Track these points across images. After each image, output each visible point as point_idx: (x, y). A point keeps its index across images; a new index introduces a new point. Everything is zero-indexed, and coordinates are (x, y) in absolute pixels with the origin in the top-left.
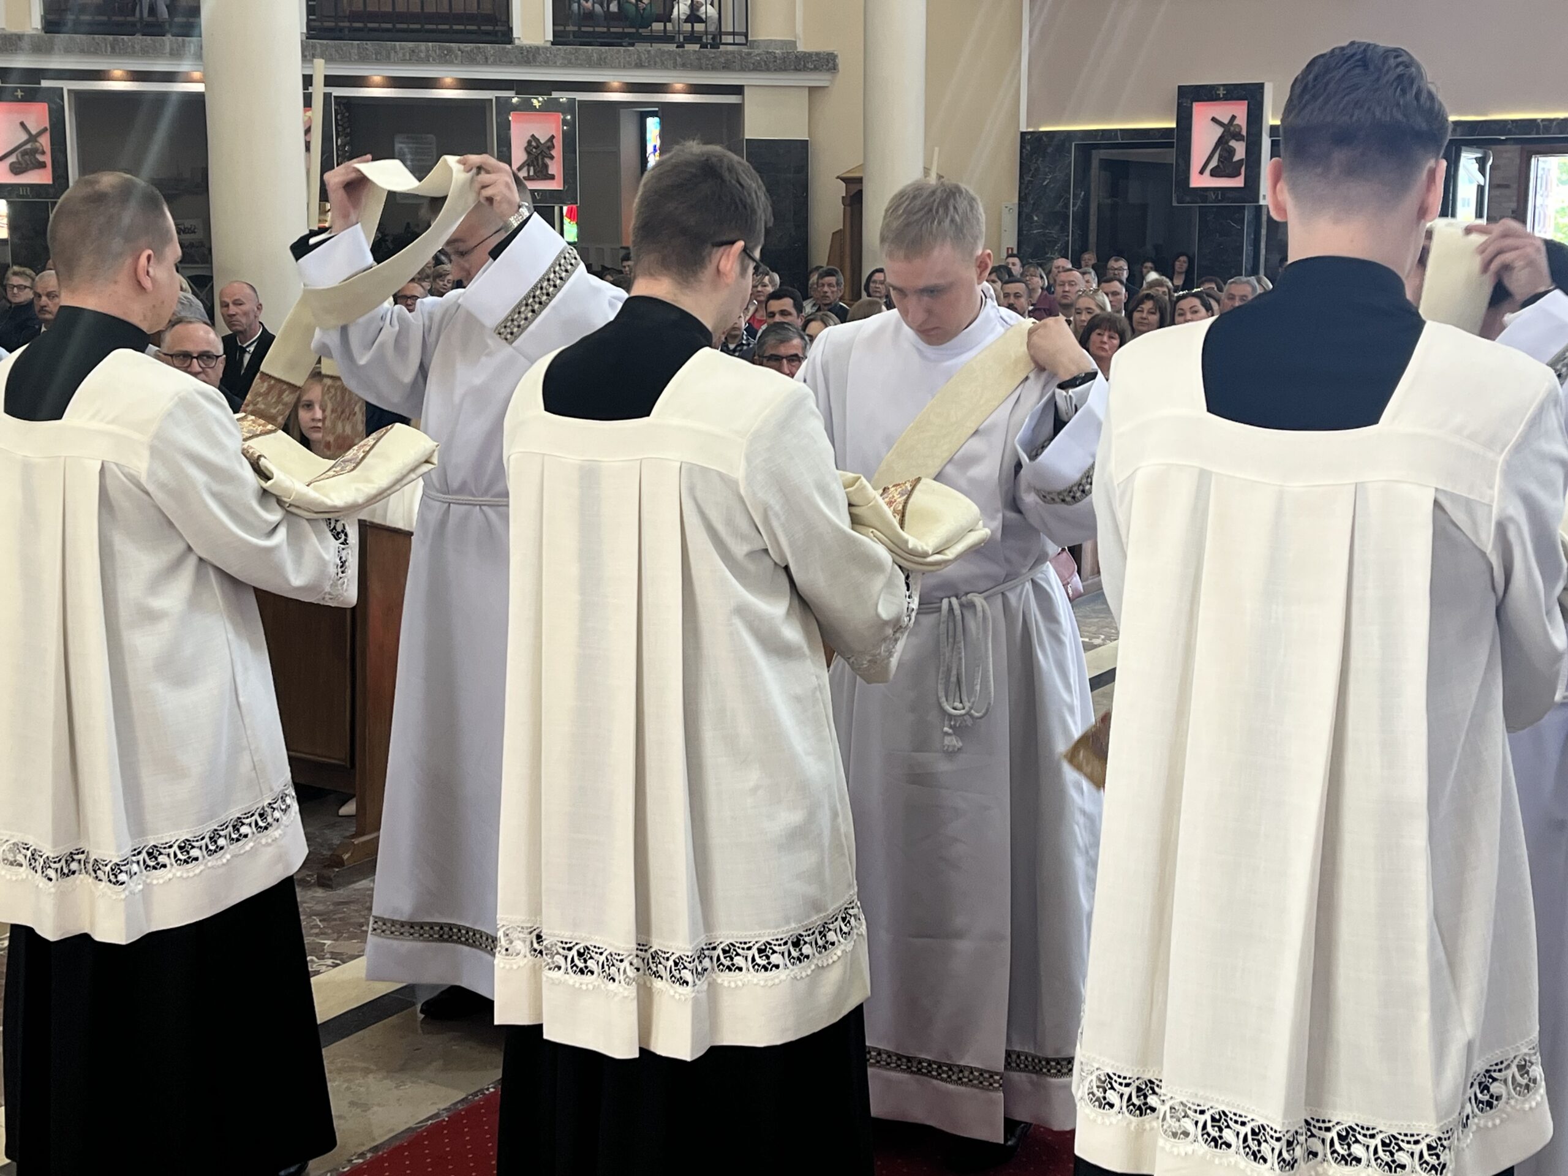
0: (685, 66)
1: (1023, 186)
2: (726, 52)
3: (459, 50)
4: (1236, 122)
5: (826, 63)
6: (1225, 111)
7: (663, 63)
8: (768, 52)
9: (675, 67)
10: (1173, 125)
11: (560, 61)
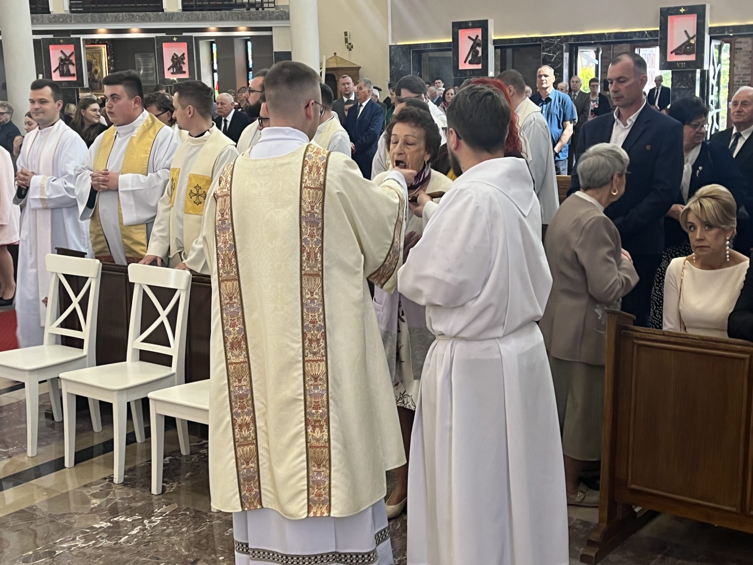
1: (391, 70)
4: (478, 38)
6: (473, 33)
10: (451, 41)
11: (184, 19)
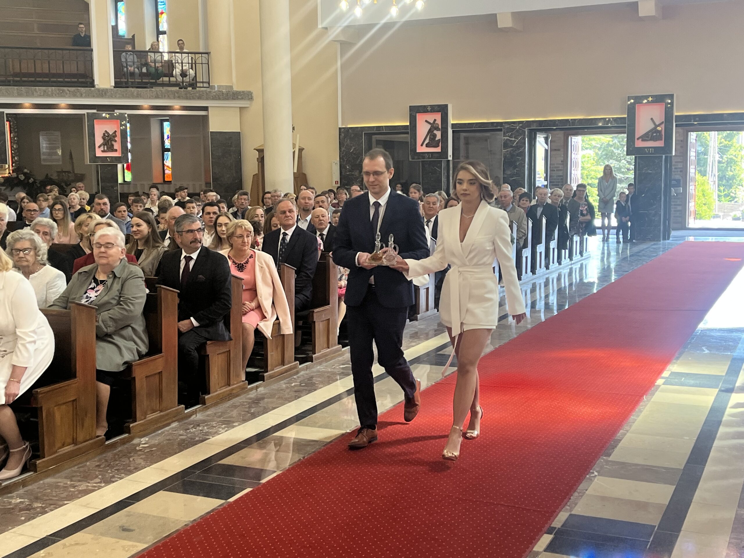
0: (179, 98)
1: (341, 153)
2: (199, 91)
3: (68, 90)
4: (436, 122)
5: (248, 96)
6: (432, 117)
7: (168, 96)
8: (219, 91)
9: (174, 98)
10: (408, 124)
11: (118, 96)
